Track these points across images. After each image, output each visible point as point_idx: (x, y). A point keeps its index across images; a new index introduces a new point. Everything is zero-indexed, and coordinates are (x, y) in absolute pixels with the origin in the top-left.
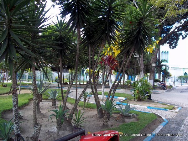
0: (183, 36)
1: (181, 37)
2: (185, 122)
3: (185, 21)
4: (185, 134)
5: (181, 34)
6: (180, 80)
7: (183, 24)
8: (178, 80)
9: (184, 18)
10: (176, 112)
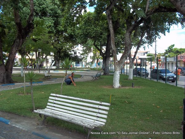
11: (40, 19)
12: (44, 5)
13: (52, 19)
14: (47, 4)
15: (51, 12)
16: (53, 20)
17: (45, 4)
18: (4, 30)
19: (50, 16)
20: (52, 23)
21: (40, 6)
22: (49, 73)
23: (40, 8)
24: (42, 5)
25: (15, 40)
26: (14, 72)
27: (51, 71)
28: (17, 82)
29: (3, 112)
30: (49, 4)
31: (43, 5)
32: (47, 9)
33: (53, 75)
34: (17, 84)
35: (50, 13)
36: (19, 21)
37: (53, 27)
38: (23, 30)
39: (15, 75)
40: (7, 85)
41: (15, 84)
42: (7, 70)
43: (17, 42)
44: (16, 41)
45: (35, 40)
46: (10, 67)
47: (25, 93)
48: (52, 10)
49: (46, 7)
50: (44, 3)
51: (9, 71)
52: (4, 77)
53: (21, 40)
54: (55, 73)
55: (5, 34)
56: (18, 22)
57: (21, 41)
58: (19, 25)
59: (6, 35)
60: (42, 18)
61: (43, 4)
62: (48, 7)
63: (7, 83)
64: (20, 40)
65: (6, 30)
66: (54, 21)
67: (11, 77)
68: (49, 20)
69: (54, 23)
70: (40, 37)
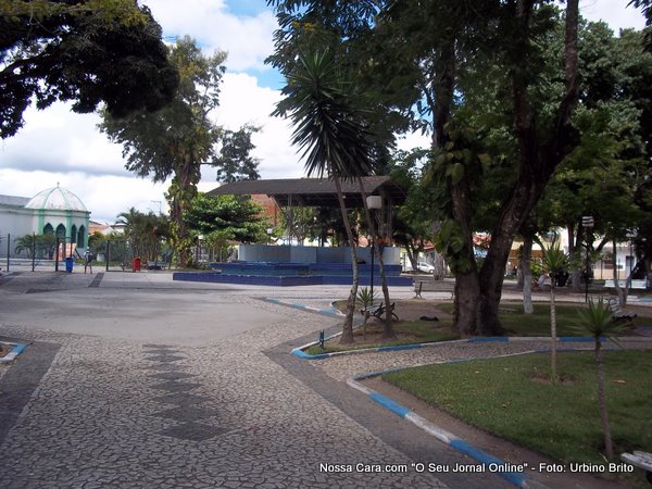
0: (40, 96)
1: (34, 98)
2: (34, 395)
3: (49, 47)
4: (34, 433)
5: (35, 88)
6: (27, 251)
7: (43, 53)
8: (19, 249)
9: (46, 36)
10: (7, 363)
11: (588, 108)
12: (602, 59)
13: (632, 103)
14: (613, 53)
15: (630, 79)
16: (638, 107)
17: (605, 56)
18: (479, 160)
19: (626, 94)
20: (632, 119)
21: (587, 63)
22: (624, 304)
23: (589, 70)
24: (594, 61)
25: (512, 190)
26: (505, 296)
27: (631, 299)
28: (513, 333)
29: (496, 436)
30: (620, 52)
31: (597, 58)
32: (615, 72)
33: (642, 315)
34: (516, 338)
35: (626, 83)
36: (526, 124)
37: (636, 133)
38: (539, 154)
39: (507, 306)
40: (484, 341)
41: (511, 339)
42: (484, 290)
43: (518, 195)
44: (516, 191)
45: (572, 186)
46: (493, 280)
47: (554, 374)
48: (631, 71)
49: (610, 66)
50: (602, 51)
51: (491, 292)
52: (474, 312)
53: (533, 187)
54: (647, 304)
55: (481, 170)
56: (526, 127)
57: (532, 191)
58: (526, 136)
59: (485, 174)
60: (595, 107)
61: (602, 54)
62: (617, 64)
63: (484, 333)
64: (529, 188)
65: (485, 158)
66: (639, 113)
67: (495, 316)
68: (621, 110)
69: (639, 118)
70: (589, 174)
